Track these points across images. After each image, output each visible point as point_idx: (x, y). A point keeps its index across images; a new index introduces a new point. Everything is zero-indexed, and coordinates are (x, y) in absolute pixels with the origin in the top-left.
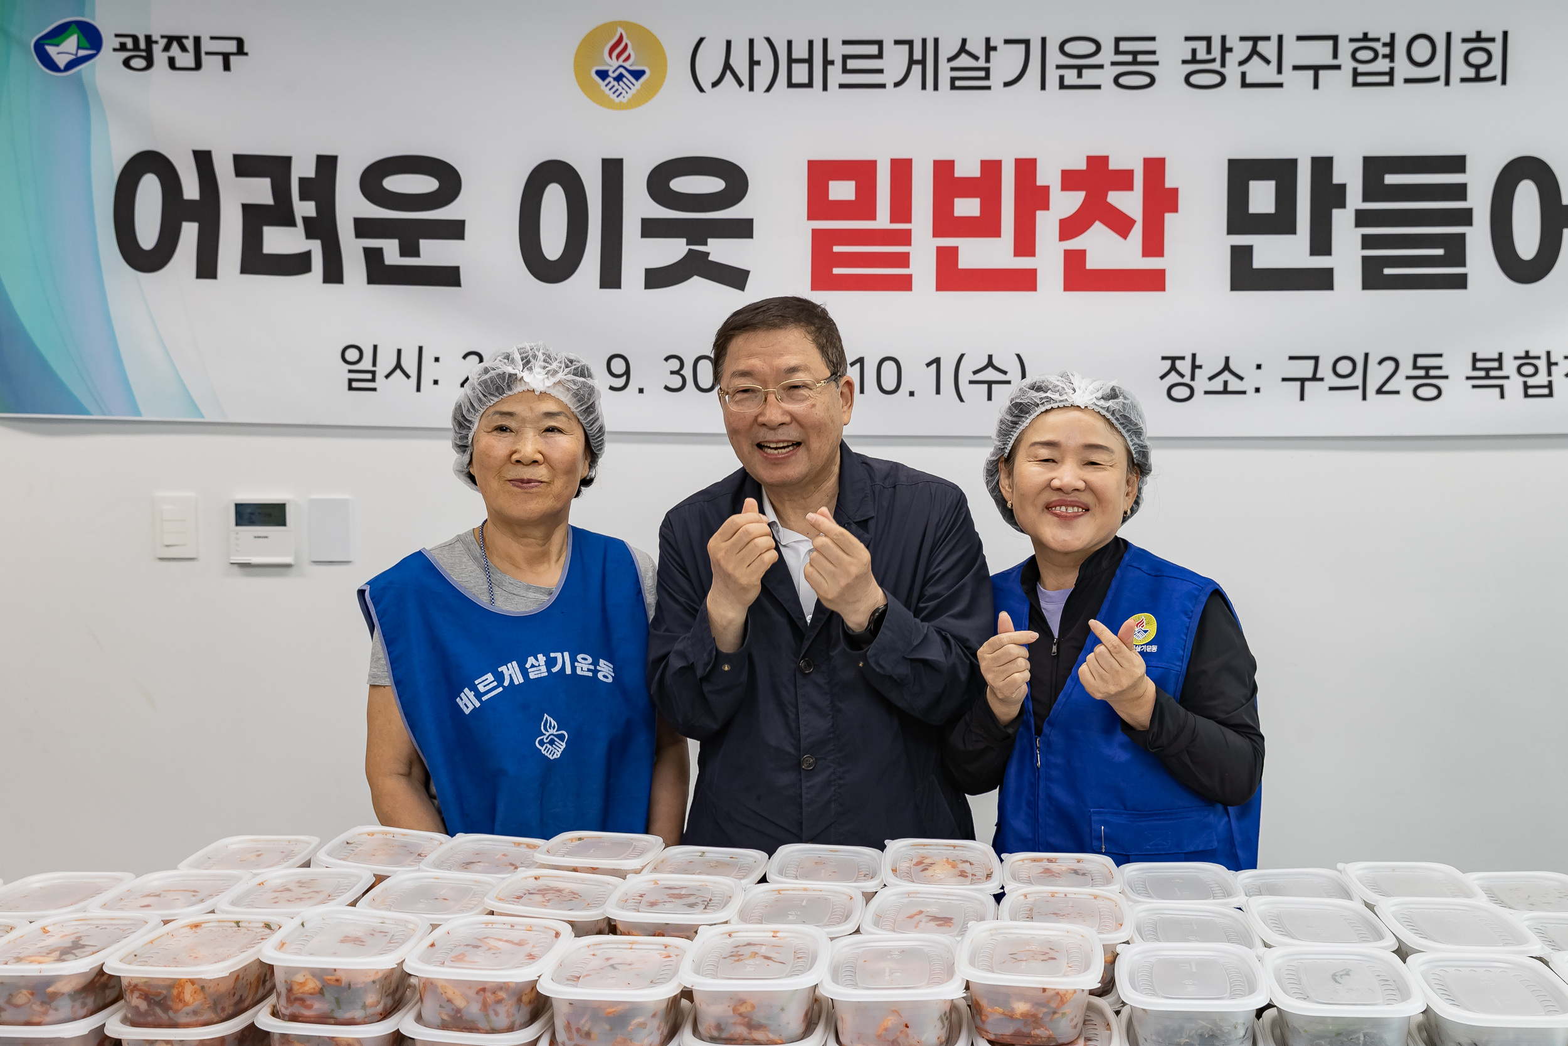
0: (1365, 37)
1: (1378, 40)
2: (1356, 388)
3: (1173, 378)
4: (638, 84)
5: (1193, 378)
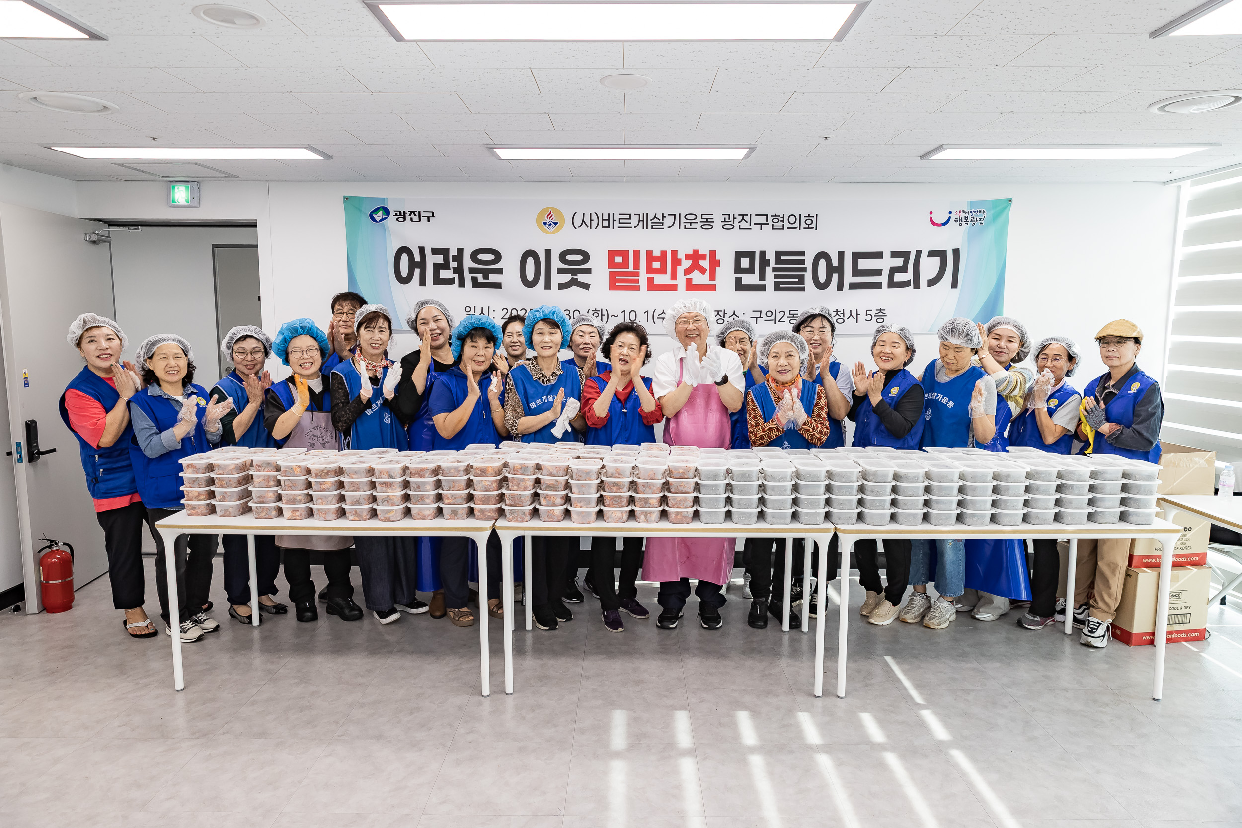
0: (776, 215)
1: (779, 216)
2: (773, 320)
3: (718, 317)
4: (556, 226)
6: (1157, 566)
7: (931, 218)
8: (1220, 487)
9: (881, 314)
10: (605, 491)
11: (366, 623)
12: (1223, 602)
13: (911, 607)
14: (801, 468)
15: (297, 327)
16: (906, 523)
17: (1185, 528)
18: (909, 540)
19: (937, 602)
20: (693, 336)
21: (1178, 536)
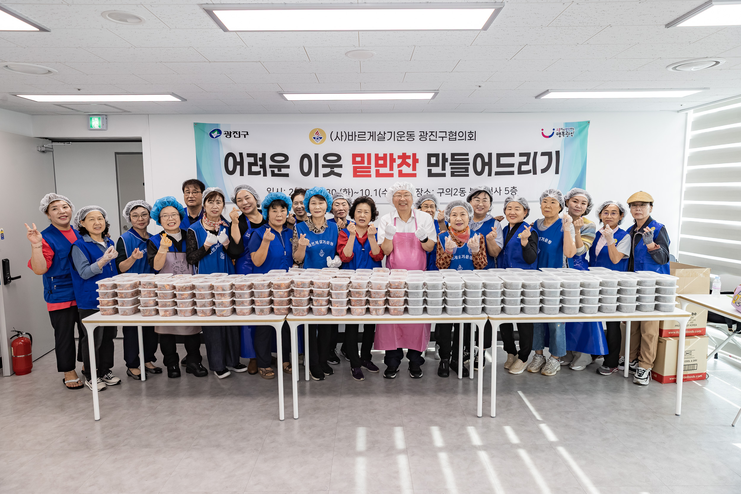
0: (451, 132)
1: (453, 132)
2: (450, 194)
4: (321, 140)
5: (421, 193)
6: (677, 336)
7: (542, 133)
8: (713, 289)
9: (514, 190)
10: (352, 297)
11: (209, 378)
12: (716, 357)
13: (534, 363)
14: (467, 281)
15: (165, 202)
16: (530, 313)
17: (692, 313)
18: (532, 323)
19: (549, 359)
20: (404, 204)
21: (689, 318)
